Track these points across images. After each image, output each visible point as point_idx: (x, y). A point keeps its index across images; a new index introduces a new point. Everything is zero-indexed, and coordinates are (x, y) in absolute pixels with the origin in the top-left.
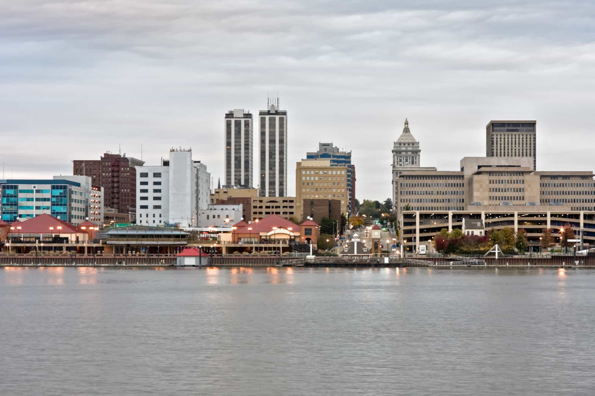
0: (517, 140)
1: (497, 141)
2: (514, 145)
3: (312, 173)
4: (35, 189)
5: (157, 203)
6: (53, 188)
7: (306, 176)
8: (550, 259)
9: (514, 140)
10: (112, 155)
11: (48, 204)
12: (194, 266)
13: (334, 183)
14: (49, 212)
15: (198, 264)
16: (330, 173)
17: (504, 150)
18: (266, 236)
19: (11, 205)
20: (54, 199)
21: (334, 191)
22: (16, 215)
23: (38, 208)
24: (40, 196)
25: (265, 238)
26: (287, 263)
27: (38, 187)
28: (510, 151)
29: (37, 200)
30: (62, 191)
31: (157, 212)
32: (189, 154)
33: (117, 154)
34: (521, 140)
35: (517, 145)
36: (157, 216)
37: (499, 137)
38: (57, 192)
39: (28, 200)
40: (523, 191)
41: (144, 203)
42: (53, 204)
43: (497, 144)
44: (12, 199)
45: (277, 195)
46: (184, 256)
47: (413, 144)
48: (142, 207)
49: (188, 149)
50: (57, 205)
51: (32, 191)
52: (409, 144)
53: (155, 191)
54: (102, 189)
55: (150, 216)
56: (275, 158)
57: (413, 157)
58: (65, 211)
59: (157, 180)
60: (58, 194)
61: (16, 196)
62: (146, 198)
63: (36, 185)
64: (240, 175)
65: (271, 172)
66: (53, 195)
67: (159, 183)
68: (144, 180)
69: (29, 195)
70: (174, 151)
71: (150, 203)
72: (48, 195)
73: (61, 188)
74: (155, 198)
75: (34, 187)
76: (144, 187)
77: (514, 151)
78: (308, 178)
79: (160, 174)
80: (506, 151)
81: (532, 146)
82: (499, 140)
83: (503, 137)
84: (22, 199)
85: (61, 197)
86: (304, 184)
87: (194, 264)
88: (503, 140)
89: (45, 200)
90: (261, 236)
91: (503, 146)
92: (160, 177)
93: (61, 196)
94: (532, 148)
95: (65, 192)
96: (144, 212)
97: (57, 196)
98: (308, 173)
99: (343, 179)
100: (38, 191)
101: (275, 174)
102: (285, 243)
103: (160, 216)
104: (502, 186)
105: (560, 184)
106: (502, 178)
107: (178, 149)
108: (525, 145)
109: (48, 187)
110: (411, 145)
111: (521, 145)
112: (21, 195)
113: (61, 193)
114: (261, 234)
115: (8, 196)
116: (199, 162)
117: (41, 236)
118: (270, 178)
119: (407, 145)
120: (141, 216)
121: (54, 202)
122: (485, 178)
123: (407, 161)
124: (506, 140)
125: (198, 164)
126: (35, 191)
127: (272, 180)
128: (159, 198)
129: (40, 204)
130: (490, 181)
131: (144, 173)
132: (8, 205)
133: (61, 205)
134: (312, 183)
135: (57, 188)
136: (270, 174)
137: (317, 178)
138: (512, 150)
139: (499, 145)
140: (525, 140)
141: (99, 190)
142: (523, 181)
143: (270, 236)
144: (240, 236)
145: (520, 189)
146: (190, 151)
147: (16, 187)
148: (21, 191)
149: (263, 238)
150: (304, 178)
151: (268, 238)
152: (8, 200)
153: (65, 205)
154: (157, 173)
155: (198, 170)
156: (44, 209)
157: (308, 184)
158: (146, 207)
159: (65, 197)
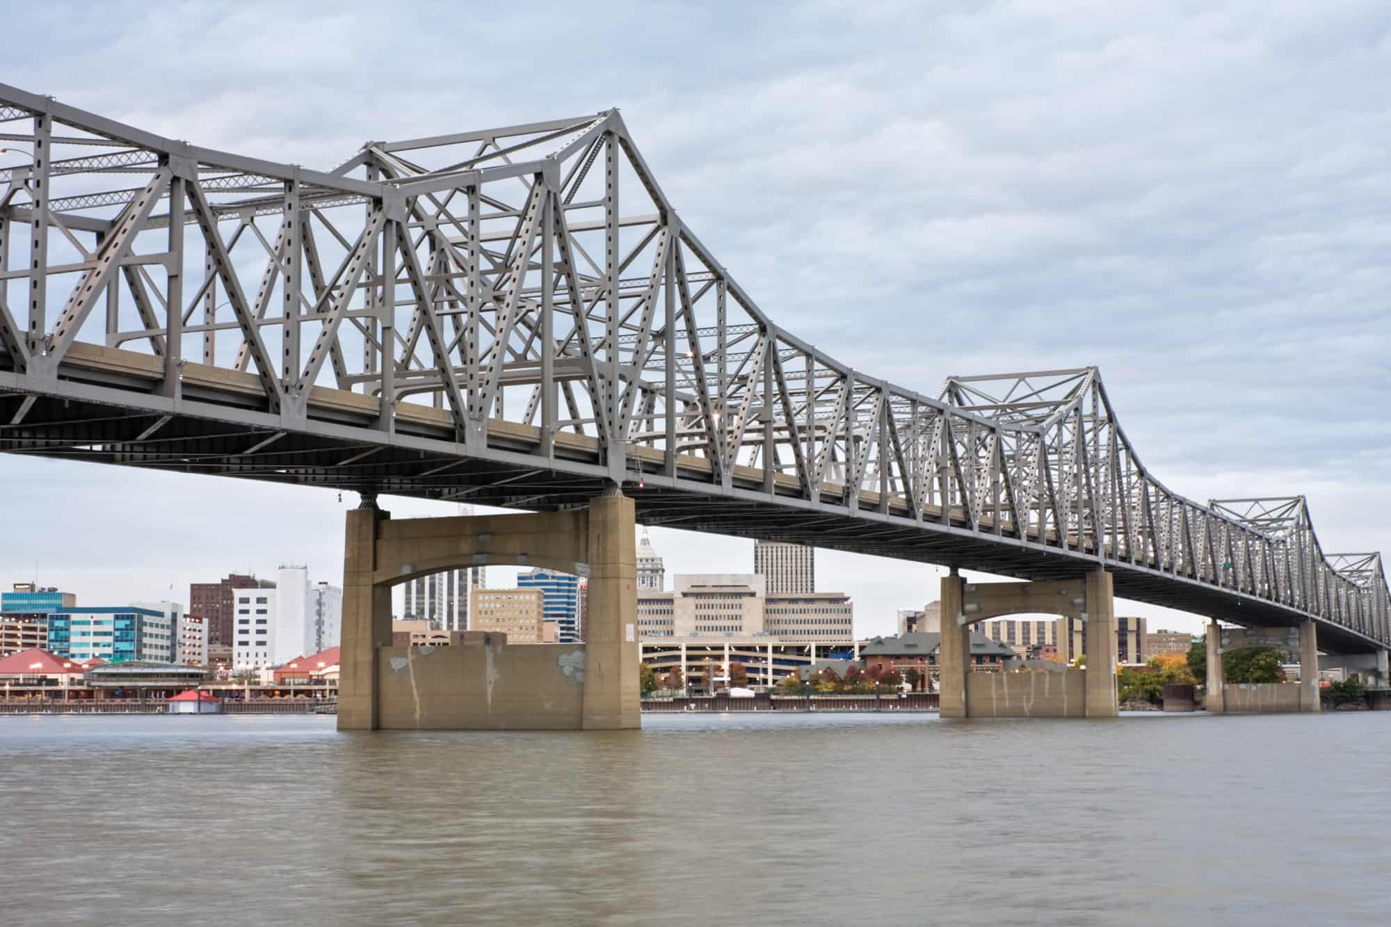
0: (789, 554)
1: (762, 556)
2: (784, 561)
3: (493, 597)
4: (92, 620)
5: (261, 637)
6: (117, 618)
7: (484, 602)
8: (671, 703)
9: (784, 554)
10: (239, 577)
11: (110, 639)
12: (191, 714)
13: (521, 612)
14: (110, 650)
15: (197, 711)
16: (516, 597)
17: (772, 567)
18: (318, 676)
19: (61, 641)
20: (118, 634)
21: (521, 622)
22: (66, 654)
23: (96, 645)
24: (99, 628)
25: (316, 678)
26: (323, 710)
27: (97, 617)
28: (779, 569)
29: (96, 634)
30: (128, 622)
31: (261, 649)
32: (303, 571)
33: (247, 574)
34: (794, 554)
35: (789, 561)
36: (261, 654)
37: (765, 550)
38: (122, 624)
39: (83, 634)
40: (740, 619)
41: (244, 638)
42: (116, 640)
43: (762, 559)
44: (62, 633)
45: (444, 627)
46: (179, 701)
47: (653, 560)
48: (241, 643)
49: (303, 565)
50: (122, 641)
51: (88, 623)
52: (647, 560)
53: (259, 622)
54: (206, 621)
55: (252, 655)
56: (466, 580)
57: (652, 578)
58: (132, 649)
59: (262, 606)
60: (123, 627)
61: (67, 630)
62: (246, 632)
63: (94, 615)
64: (423, 603)
65: (461, 598)
66: (116, 627)
67: (264, 612)
68: (244, 606)
69: (85, 628)
70: (283, 568)
71: (252, 637)
72: (110, 628)
73: (128, 617)
74: (259, 632)
75: (92, 617)
76: (244, 617)
77: (784, 569)
78: (487, 605)
79: (265, 599)
80: (775, 568)
81: (809, 561)
82: (764, 554)
83: (770, 550)
84: (76, 633)
85: (127, 630)
86: (480, 612)
87: (192, 711)
88: (770, 554)
89: (105, 634)
90: (311, 676)
91: (770, 561)
92: (266, 603)
93: (127, 628)
94: (809, 565)
95: (132, 623)
96: (244, 649)
97: (121, 629)
98: (486, 598)
99: (535, 606)
100: (96, 623)
101: (466, 601)
102: (335, 684)
103: (265, 655)
104: (712, 612)
105: (801, 610)
106: (711, 601)
107: (289, 565)
108: (799, 561)
109: (111, 616)
110: (650, 561)
111: (794, 561)
112: (73, 628)
113: (126, 625)
114: (311, 673)
115: (57, 630)
116: (326, 583)
117: (21, 676)
118: (459, 606)
119: (644, 562)
120: (239, 656)
121: (117, 637)
122: (691, 601)
123: (643, 582)
124: (775, 554)
125: (324, 586)
126: (92, 623)
127: (463, 609)
128: (264, 632)
129: (98, 639)
130: (697, 606)
131: (244, 599)
132: (57, 641)
133: (127, 641)
134: (492, 612)
135: (123, 618)
136: (459, 601)
137: (498, 606)
138: (782, 566)
139: (765, 561)
140: (799, 553)
141: (201, 622)
142: (740, 605)
143: (323, 676)
144: (283, 676)
145: (736, 616)
146: (305, 568)
147: (67, 618)
148: (74, 623)
149: (314, 678)
150: (481, 606)
151: (320, 678)
152: (56, 635)
153: (132, 641)
154: (262, 598)
155: (320, 594)
156: (104, 646)
157: (486, 613)
158: (246, 643)
159: (132, 629)
